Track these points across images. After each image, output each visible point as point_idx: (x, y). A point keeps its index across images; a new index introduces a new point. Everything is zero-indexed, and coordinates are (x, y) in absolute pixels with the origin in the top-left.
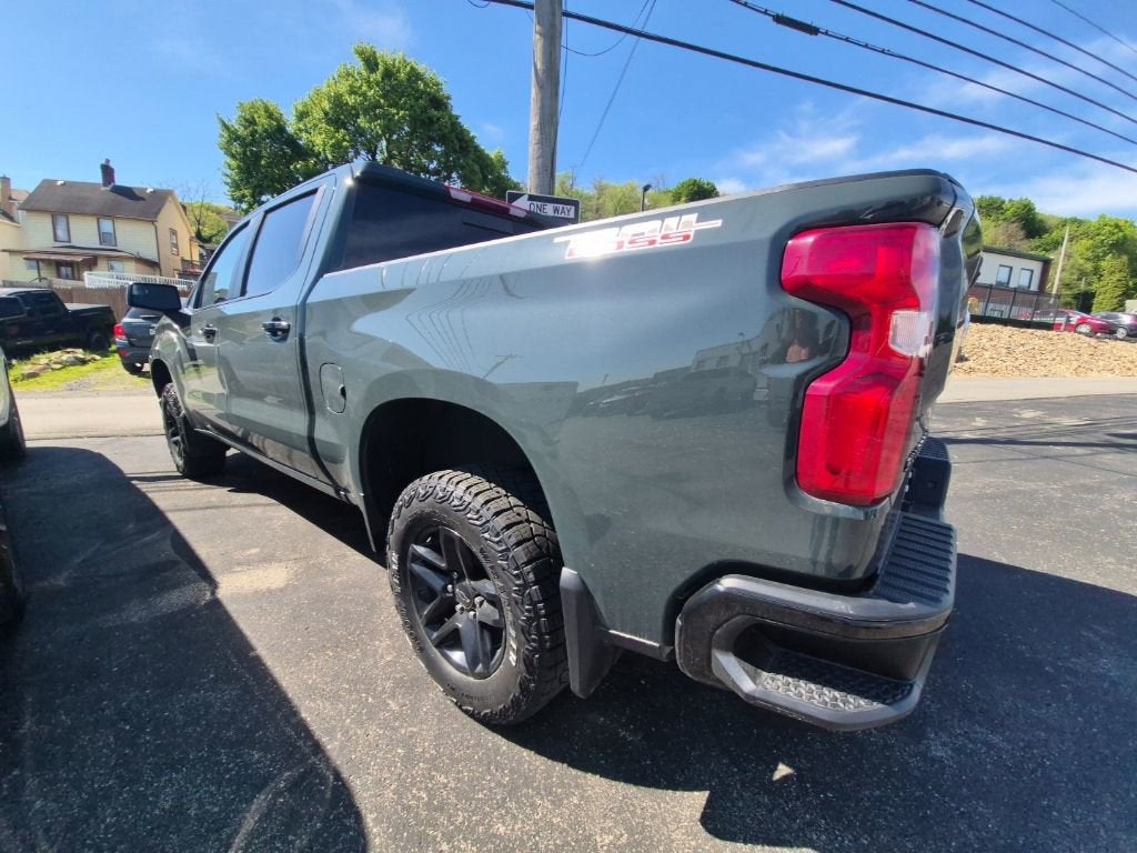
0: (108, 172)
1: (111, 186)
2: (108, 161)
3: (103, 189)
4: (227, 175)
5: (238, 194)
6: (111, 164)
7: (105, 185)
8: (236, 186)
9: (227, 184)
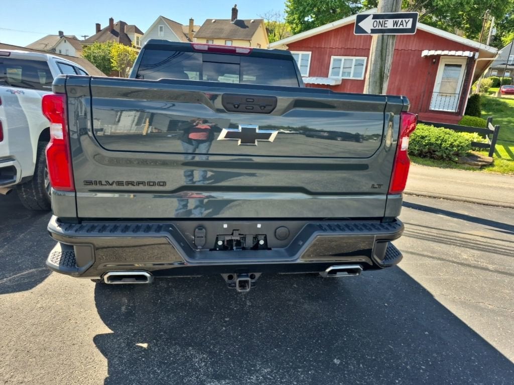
0: (235, 11)
1: (235, 21)
2: (236, 5)
3: (231, 22)
4: (287, 6)
5: (291, 18)
6: (237, 8)
7: (232, 20)
8: (292, 13)
9: (287, 12)
